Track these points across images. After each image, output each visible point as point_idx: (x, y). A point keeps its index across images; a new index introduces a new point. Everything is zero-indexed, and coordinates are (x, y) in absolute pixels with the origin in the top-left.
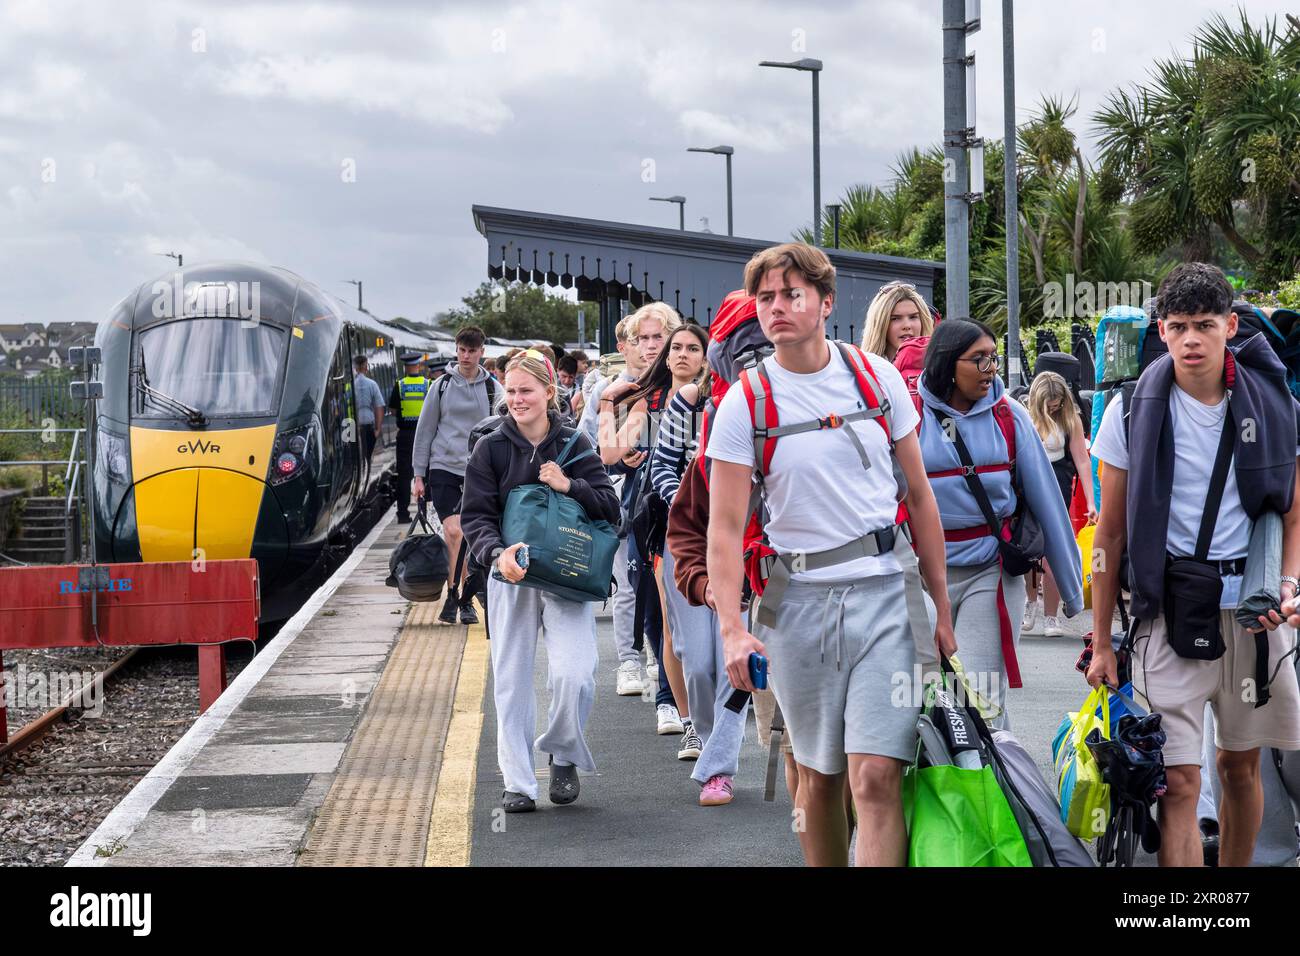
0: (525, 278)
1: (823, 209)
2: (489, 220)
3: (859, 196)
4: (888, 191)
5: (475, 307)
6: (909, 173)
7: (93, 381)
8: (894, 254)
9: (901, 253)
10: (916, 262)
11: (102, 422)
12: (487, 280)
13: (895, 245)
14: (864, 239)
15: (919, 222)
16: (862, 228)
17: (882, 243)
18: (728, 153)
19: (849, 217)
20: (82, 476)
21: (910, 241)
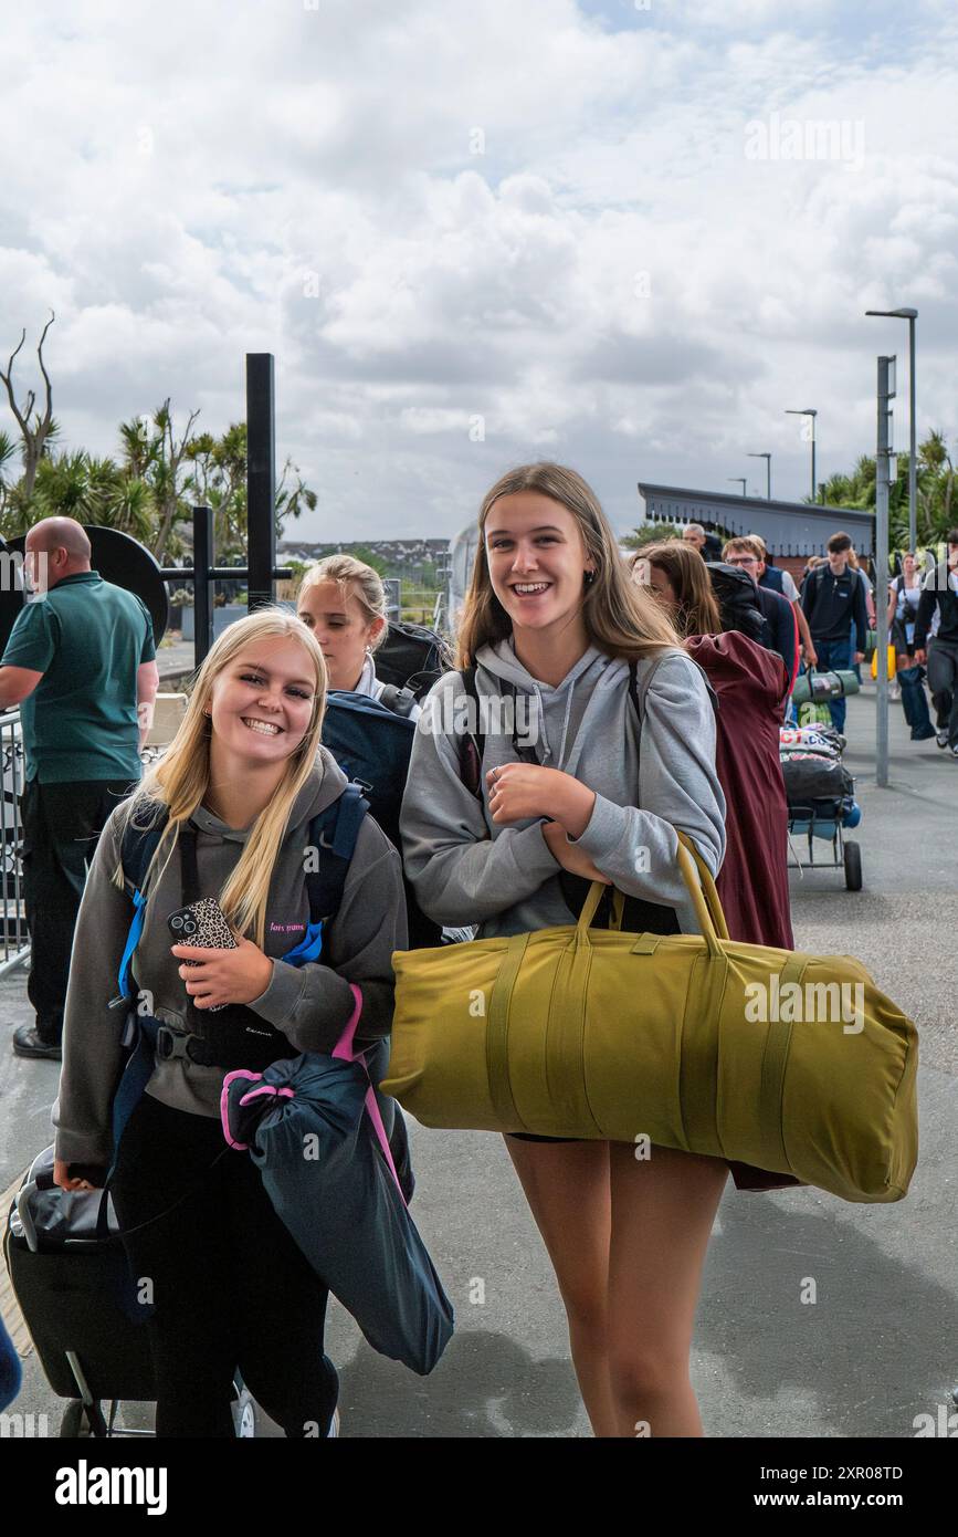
0: (664, 519)
1: (817, 486)
2: (646, 490)
3: (836, 479)
4: (851, 478)
5: (639, 533)
6: (862, 467)
7: (448, 569)
8: (853, 509)
9: (857, 508)
10: (864, 513)
11: (451, 589)
12: (645, 519)
13: (853, 504)
14: (838, 501)
15: (866, 492)
16: (837, 495)
17: (847, 503)
18: (769, 456)
19: (830, 487)
20: (442, 617)
21: (861, 503)
